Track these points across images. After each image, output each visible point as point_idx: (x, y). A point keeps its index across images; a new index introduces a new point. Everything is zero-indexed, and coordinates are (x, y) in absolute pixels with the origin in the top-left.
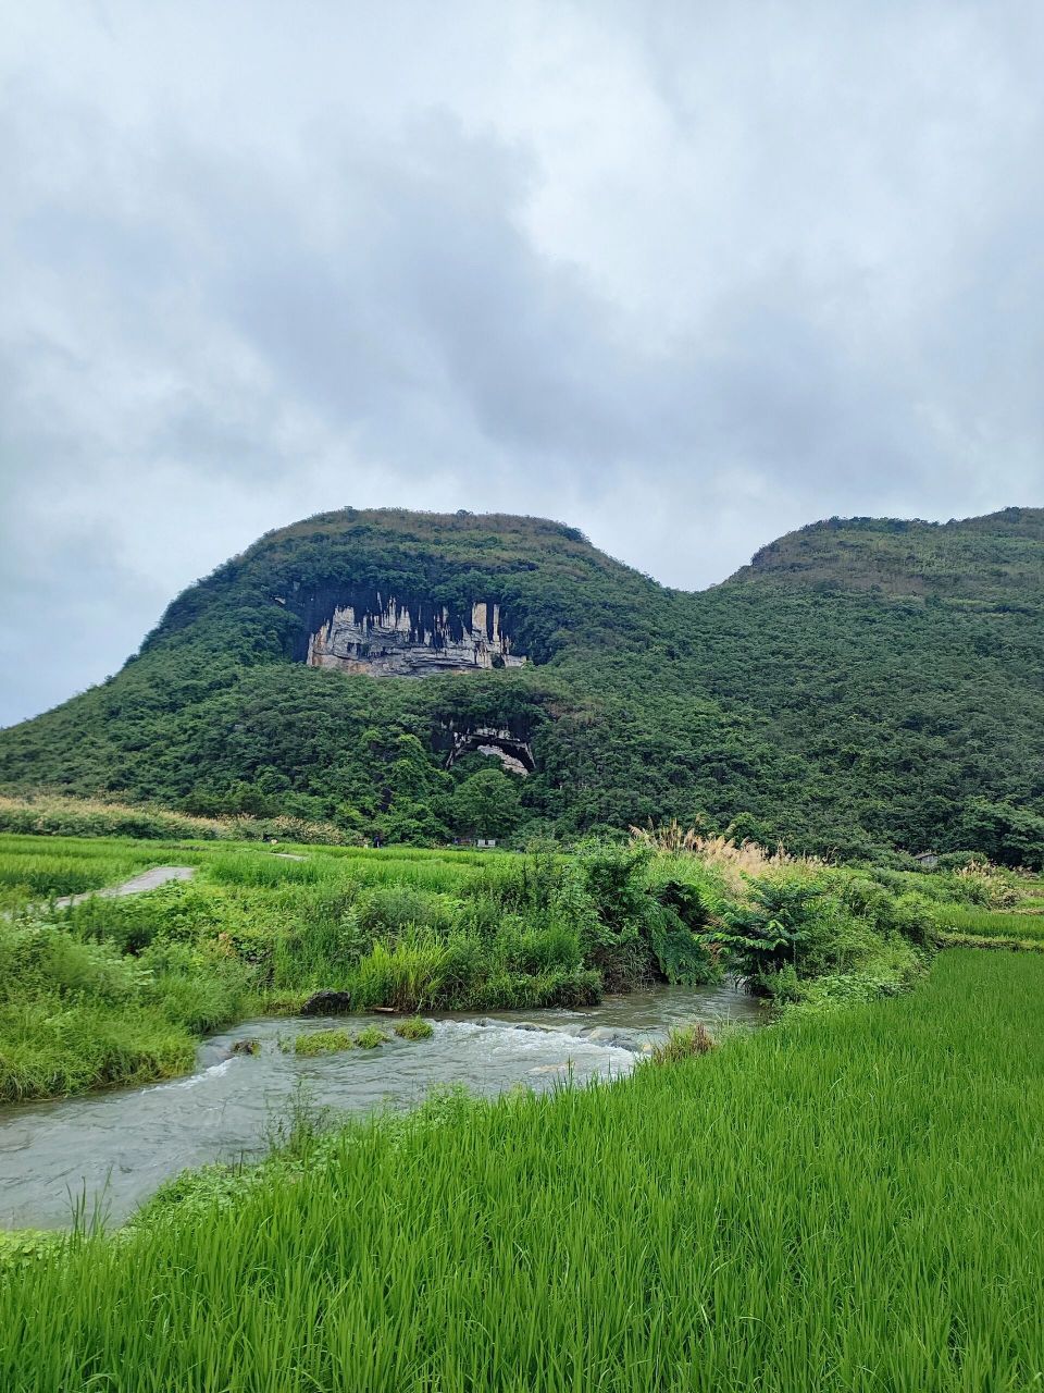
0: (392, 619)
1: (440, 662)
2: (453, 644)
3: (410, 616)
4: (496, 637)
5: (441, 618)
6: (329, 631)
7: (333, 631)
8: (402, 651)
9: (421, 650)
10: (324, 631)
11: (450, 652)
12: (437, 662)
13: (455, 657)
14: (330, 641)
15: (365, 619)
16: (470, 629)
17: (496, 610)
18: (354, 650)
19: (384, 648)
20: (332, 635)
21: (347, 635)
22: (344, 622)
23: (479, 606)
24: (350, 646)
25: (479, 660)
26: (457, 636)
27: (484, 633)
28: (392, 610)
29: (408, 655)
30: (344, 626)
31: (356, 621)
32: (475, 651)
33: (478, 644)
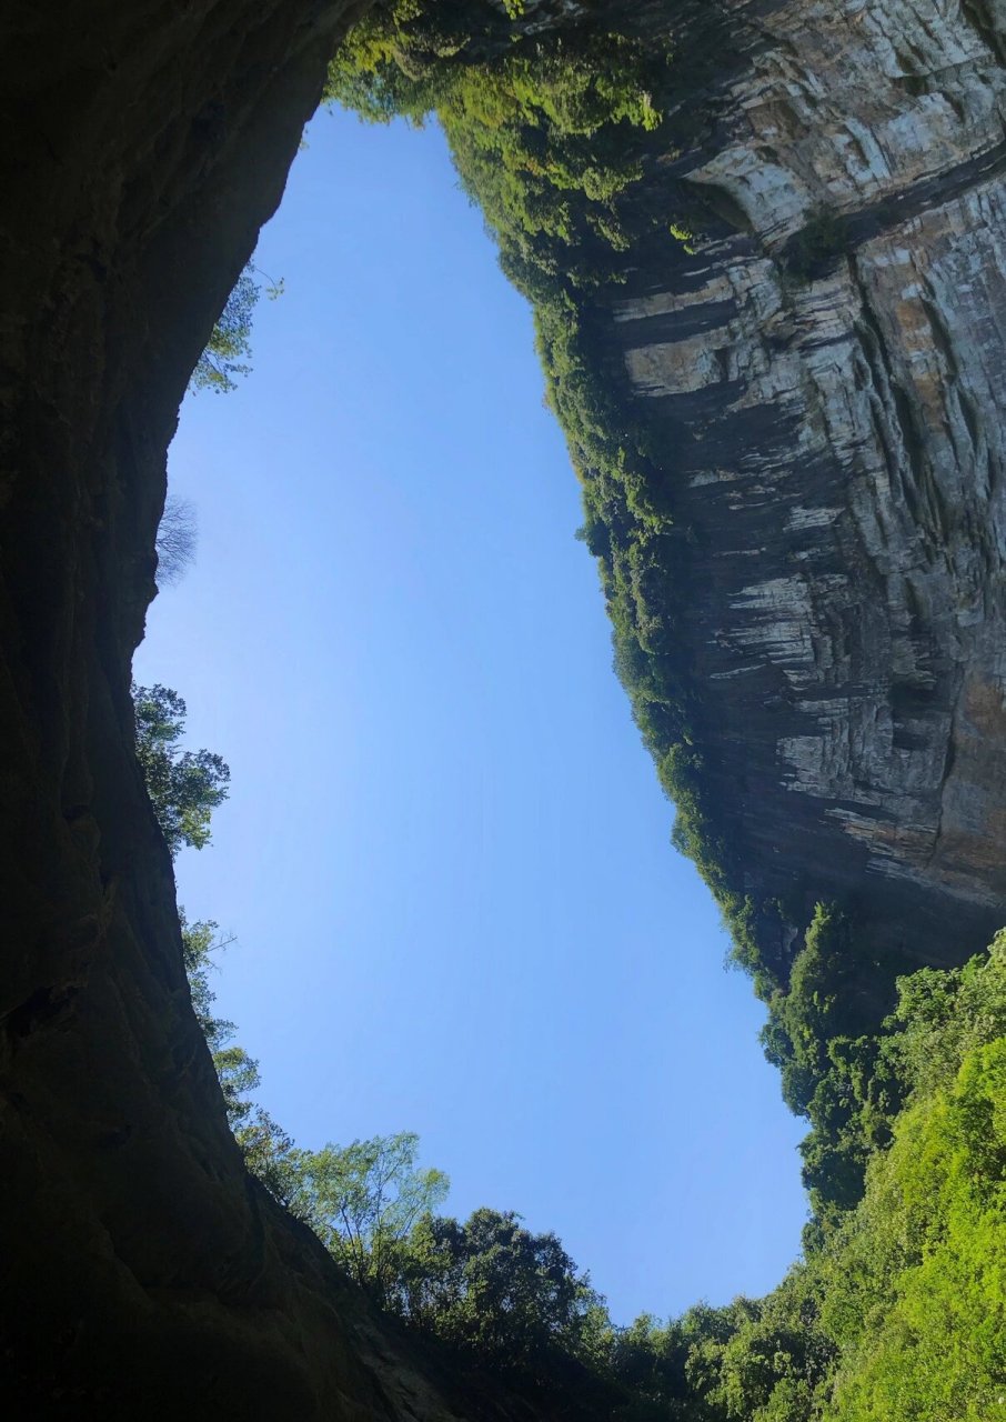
0: (779, 633)
1: (900, 450)
2: (806, 433)
3: (754, 582)
4: (715, 291)
5: (728, 486)
6: (864, 811)
7: (860, 796)
8: (895, 580)
9: (868, 526)
10: (860, 829)
11: (843, 432)
12: (903, 463)
13: (862, 409)
14: (893, 806)
15: (805, 705)
16: (722, 391)
17: (633, 313)
18: (918, 726)
19: (896, 634)
20: (873, 800)
21: (869, 751)
22: (827, 765)
23: (638, 376)
24: (903, 740)
25: (830, 325)
26: (774, 424)
27: (719, 337)
28: (749, 636)
29: (902, 558)
30: (842, 764)
31: (817, 731)
32: (808, 348)
33: (776, 344)
